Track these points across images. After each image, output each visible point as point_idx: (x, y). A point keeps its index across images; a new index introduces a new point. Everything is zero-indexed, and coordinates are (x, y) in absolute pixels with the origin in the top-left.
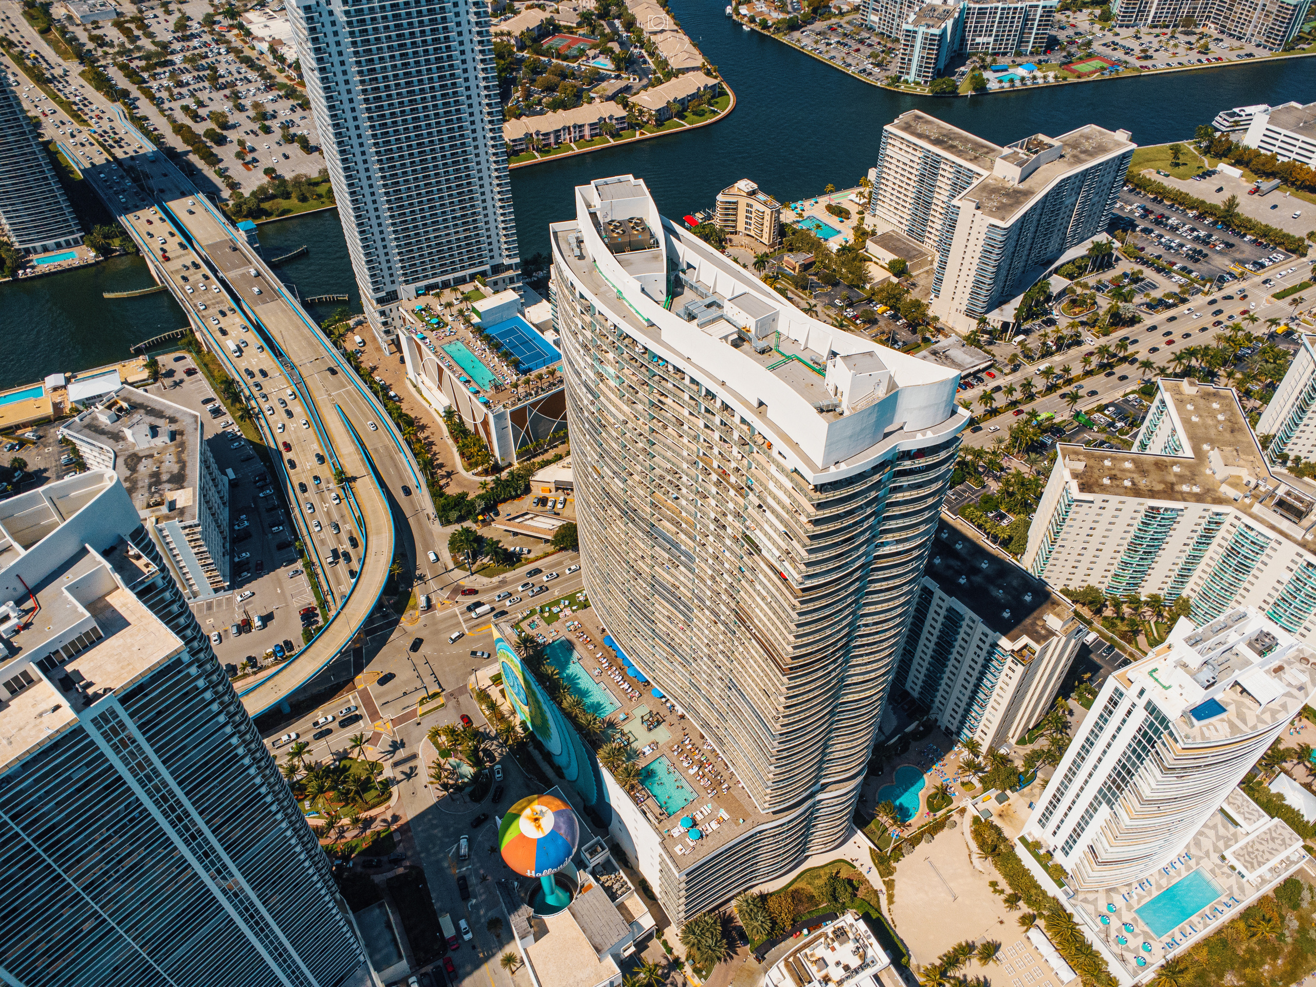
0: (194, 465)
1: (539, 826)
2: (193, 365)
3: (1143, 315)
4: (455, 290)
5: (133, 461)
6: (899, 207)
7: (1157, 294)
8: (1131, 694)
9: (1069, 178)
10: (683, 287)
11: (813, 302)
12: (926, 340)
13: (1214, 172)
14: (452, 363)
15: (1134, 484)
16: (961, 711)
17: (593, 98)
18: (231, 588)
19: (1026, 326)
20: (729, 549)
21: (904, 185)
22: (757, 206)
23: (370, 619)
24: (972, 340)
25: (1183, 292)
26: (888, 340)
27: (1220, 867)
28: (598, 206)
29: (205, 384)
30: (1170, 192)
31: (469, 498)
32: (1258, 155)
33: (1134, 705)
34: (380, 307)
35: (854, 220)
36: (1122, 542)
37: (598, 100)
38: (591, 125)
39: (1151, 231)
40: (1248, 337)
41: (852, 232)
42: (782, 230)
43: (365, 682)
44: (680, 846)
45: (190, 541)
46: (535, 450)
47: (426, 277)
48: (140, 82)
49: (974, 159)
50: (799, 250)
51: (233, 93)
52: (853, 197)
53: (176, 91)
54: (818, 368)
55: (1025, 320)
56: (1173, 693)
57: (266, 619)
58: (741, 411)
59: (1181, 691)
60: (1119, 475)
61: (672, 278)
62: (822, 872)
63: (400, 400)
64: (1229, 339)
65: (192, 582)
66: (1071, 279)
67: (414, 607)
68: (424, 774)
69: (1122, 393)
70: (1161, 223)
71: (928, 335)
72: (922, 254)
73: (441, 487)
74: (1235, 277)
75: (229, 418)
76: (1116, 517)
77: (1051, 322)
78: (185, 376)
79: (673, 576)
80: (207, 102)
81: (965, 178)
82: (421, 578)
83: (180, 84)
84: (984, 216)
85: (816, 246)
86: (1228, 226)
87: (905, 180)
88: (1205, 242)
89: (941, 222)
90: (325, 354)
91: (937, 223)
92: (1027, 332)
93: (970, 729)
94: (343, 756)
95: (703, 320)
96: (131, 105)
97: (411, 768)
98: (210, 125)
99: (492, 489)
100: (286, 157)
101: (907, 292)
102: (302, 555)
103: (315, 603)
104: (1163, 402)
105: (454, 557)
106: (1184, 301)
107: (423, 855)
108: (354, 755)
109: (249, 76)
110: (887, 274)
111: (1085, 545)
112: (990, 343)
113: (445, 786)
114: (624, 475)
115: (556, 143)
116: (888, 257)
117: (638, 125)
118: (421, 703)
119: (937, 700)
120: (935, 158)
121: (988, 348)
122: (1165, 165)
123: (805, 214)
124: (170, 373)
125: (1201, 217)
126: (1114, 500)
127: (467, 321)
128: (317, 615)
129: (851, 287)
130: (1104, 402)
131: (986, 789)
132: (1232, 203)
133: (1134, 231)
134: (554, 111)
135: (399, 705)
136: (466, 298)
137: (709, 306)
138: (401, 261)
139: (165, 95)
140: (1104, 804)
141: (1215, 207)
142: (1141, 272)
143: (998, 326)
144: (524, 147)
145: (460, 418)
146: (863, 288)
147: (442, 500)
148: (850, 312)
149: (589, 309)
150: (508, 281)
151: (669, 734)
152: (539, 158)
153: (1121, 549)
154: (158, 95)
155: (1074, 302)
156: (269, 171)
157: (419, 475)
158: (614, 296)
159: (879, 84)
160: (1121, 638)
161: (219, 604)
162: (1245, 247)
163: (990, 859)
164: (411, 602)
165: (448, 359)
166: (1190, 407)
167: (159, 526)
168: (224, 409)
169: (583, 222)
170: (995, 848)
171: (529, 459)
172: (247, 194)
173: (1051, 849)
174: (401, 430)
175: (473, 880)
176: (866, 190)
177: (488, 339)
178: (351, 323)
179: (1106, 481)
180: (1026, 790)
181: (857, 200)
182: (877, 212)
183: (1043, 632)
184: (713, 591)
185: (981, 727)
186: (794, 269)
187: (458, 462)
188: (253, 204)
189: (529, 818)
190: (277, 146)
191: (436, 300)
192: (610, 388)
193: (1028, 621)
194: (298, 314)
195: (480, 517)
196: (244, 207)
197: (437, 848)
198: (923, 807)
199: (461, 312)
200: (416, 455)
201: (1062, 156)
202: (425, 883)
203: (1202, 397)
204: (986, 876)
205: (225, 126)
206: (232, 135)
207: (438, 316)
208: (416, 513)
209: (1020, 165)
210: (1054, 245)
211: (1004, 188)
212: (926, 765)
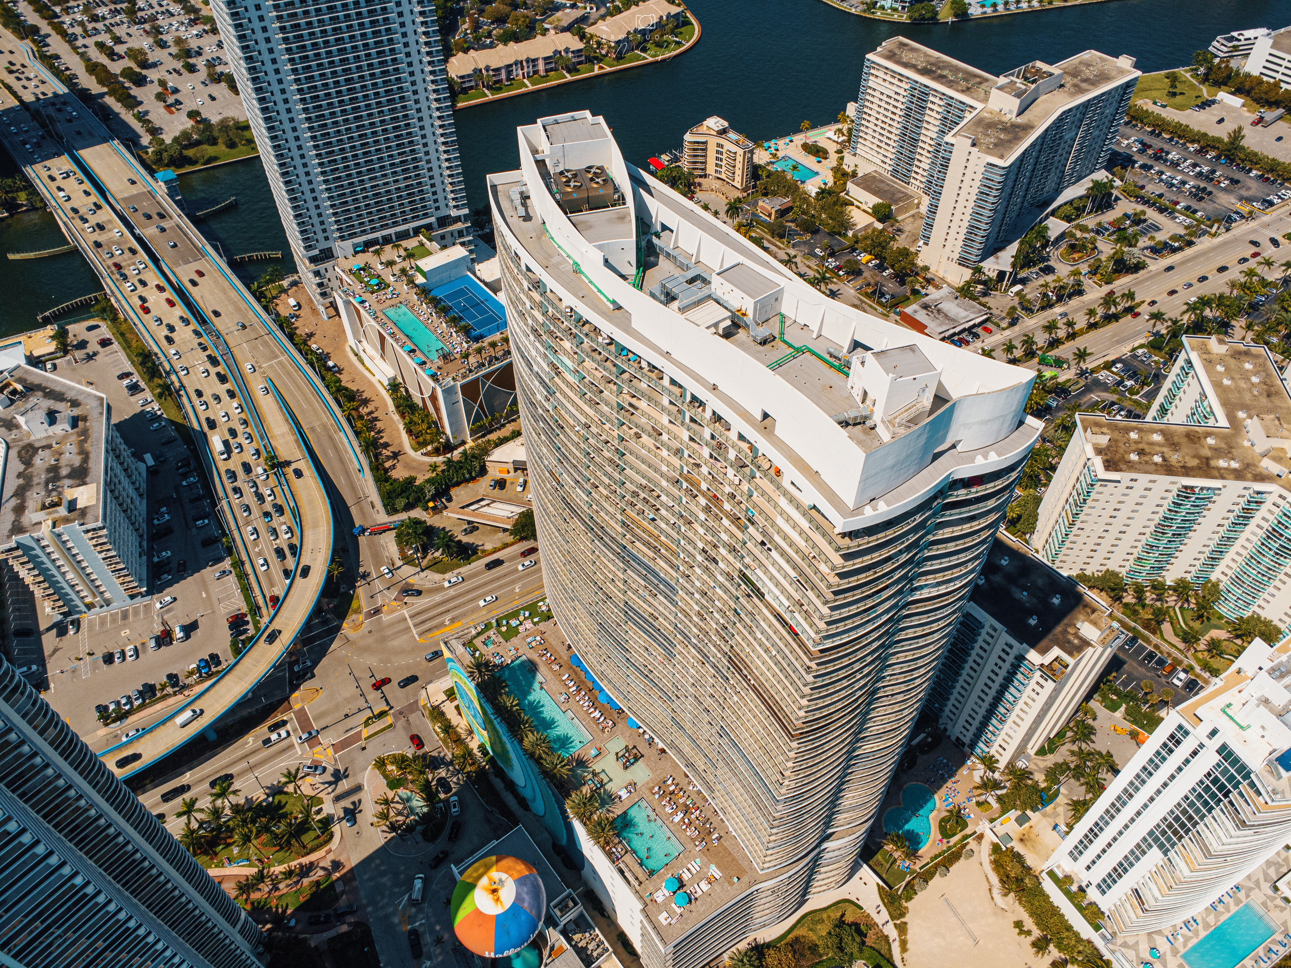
0: (98, 457)
1: (498, 900)
2: (108, 335)
3: (1148, 261)
4: (398, 246)
5: (28, 452)
6: (883, 145)
7: (1161, 237)
8: (1199, 733)
9: (1070, 110)
10: (657, 256)
11: (792, 252)
12: (915, 292)
13: (1213, 102)
14: (396, 330)
15: (1164, 459)
16: (976, 724)
17: (548, 30)
18: (149, 593)
19: (1022, 274)
20: (722, 586)
21: (887, 120)
22: (728, 146)
23: (308, 626)
24: (965, 292)
25: (1190, 235)
26: (874, 293)
27: (1273, 899)
28: (547, 152)
29: (122, 356)
30: (1168, 124)
31: (417, 483)
32: (1261, 82)
33: (1202, 746)
34: (313, 267)
35: (833, 158)
36: (1148, 523)
37: (552, 32)
38: (545, 59)
39: (1151, 167)
40: (1264, 283)
41: (831, 173)
42: (755, 172)
43: (302, 700)
44: (665, 914)
45: (95, 546)
46: (491, 425)
47: (364, 232)
48: (51, 17)
49: (966, 91)
50: (775, 194)
51: (153, 27)
52: (831, 134)
53: (90, 26)
54: (836, 363)
55: (1021, 268)
56: (1253, 734)
57: (190, 629)
58: (738, 425)
59: (1262, 732)
60: (1147, 449)
61: (644, 244)
62: (825, 916)
63: (340, 371)
64: (1243, 286)
65: (102, 589)
66: (1069, 222)
67: (358, 611)
68: (369, 811)
69: (1129, 348)
70: (1161, 158)
71: (917, 287)
72: (908, 197)
73: (386, 471)
74: (1243, 217)
75: (148, 395)
76: (1144, 497)
77: (1049, 270)
78: (98, 348)
79: (650, 605)
80: (125, 38)
81: (959, 113)
82: (365, 576)
83: (95, 18)
84: (981, 155)
85: (792, 189)
86: (1232, 161)
87: (889, 114)
88: (1209, 178)
89: (929, 161)
90: (254, 320)
91: (924, 162)
92: (1024, 281)
93: (987, 743)
94: (276, 790)
95: (686, 302)
96: (41, 42)
97: (353, 803)
98: (127, 63)
99: (443, 471)
100: (213, 99)
101: (893, 239)
102: (230, 553)
103: (245, 609)
104: (1189, 362)
105: (402, 551)
106: (1190, 244)
107: (370, 909)
108: (290, 788)
109: (171, 9)
110: (871, 219)
111: (1107, 527)
112: (985, 294)
113: (393, 827)
114: (587, 486)
115: (508, 79)
116: (872, 200)
117: (596, 58)
118: (367, 723)
119: (947, 710)
120: (923, 89)
121: (983, 300)
122: (1161, 95)
123: (780, 154)
124: (83, 345)
125: (1202, 151)
126: (1143, 479)
127: (411, 282)
128: (248, 623)
129: (832, 234)
130: (1111, 358)
131: (1004, 811)
132: (1237, 135)
133: (1133, 167)
134: (506, 45)
135: (341, 727)
136: (410, 255)
137: (691, 281)
138: (335, 214)
139: (78, 30)
140: (1155, 848)
141: (1219, 140)
142: (1144, 213)
143: (993, 275)
144: (473, 83)
145: (407, 391)
146: (845, 235)
147: (388, 486)
148: (832, 263)
149: (537, 285)
150: (456, 235)
151: (648, 772)
152: (490, 96)
153: (1147, 531)
154: (70, 31)
155: (1073, 247)
156: (192, 115)
157: (362, 457)
158: (569, 268)
159: (853, 11)
160: (1145, 628)
161: (136, 612)
162: (1251, 183)
163: (1012, 895)
164: (354, 605)
165: (390, 325)
166: (1220, 368)
167: (56, 530)
168: (142, 384)
169: (528, 172)
170: (1019, 880)
171: (483, 436)
172: (168, 141)
173: (1084, 885)
174: (340, 406)
175: (428, 938)
176: (845, 127)
177: (435, 302)
178: (285, 283)
179: (1134, 457)
180: (1049, 809)
181: (835, 138)
182: (858, 151)
183: (1076, 641)
184: (701, 629)
185: (999, 741)
186: (770, 215)
187: (405, 440)
188: (175, 151)
189: (486, 889)
190: (202, 86)
191: (375, 258)
192: (568, 384)
193: (1059, 629)
194: (224, 275)
195: (431, 504)
196: (165, 154)
197: (385, 901)
198: (935, 833)
199: (403, 271)
200: (357, 434)
201: (1062, 86)
202: (371, 944)
203: (1232, 356)
204: (1009, 914)
205: (145, 65)
206: (153, 75)
207: (379, 276)
208: (359, 501)
209: (1018, 96)
210: (1050, 185)
211: (1001, 122)
212: (937, 783)
